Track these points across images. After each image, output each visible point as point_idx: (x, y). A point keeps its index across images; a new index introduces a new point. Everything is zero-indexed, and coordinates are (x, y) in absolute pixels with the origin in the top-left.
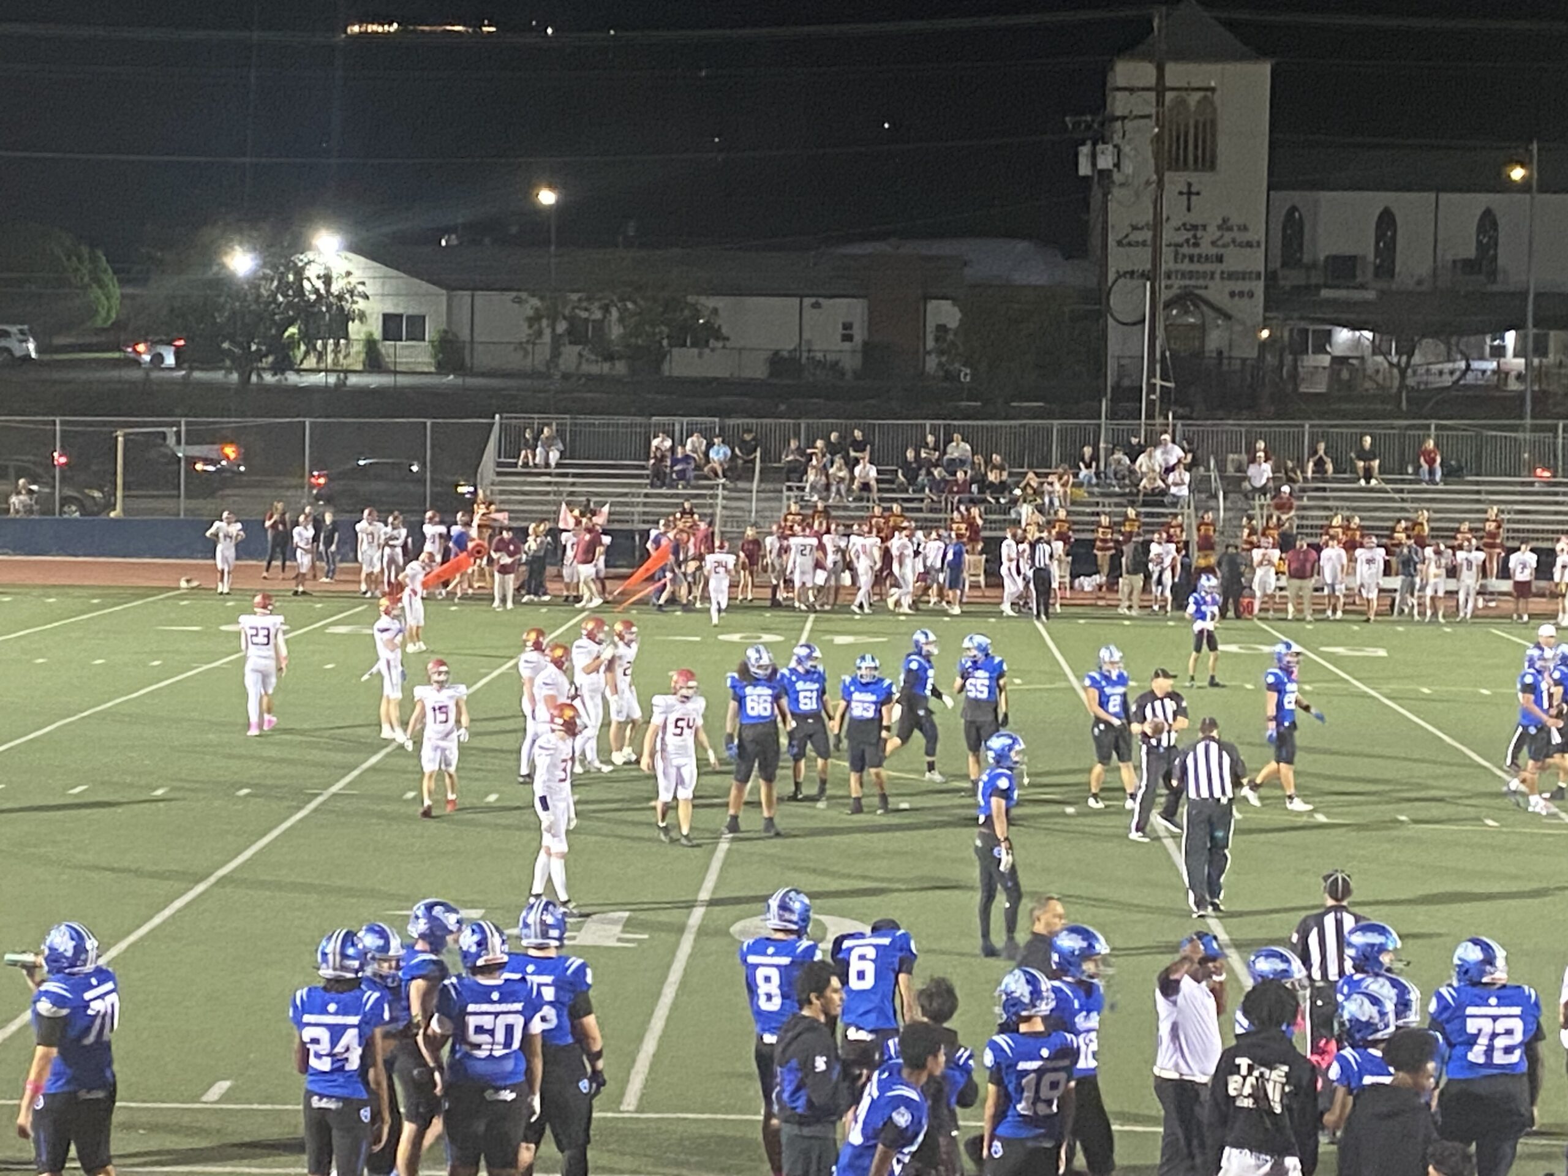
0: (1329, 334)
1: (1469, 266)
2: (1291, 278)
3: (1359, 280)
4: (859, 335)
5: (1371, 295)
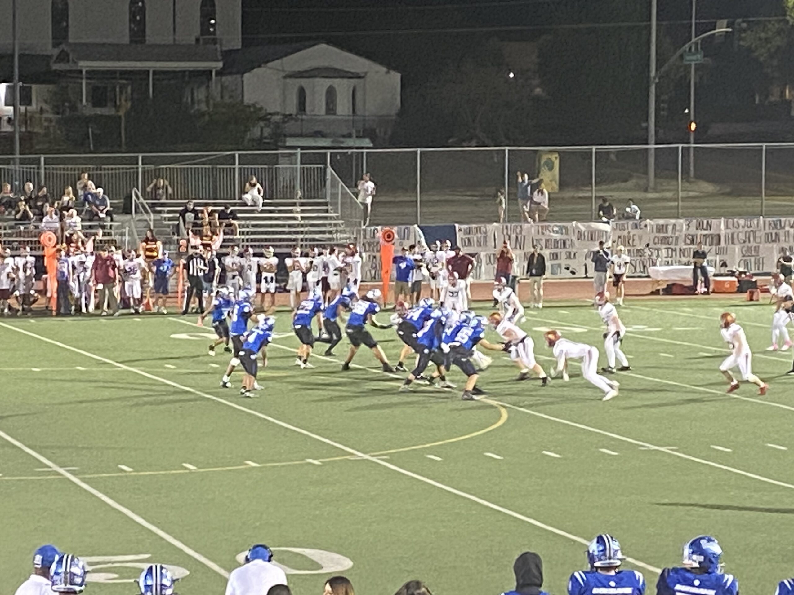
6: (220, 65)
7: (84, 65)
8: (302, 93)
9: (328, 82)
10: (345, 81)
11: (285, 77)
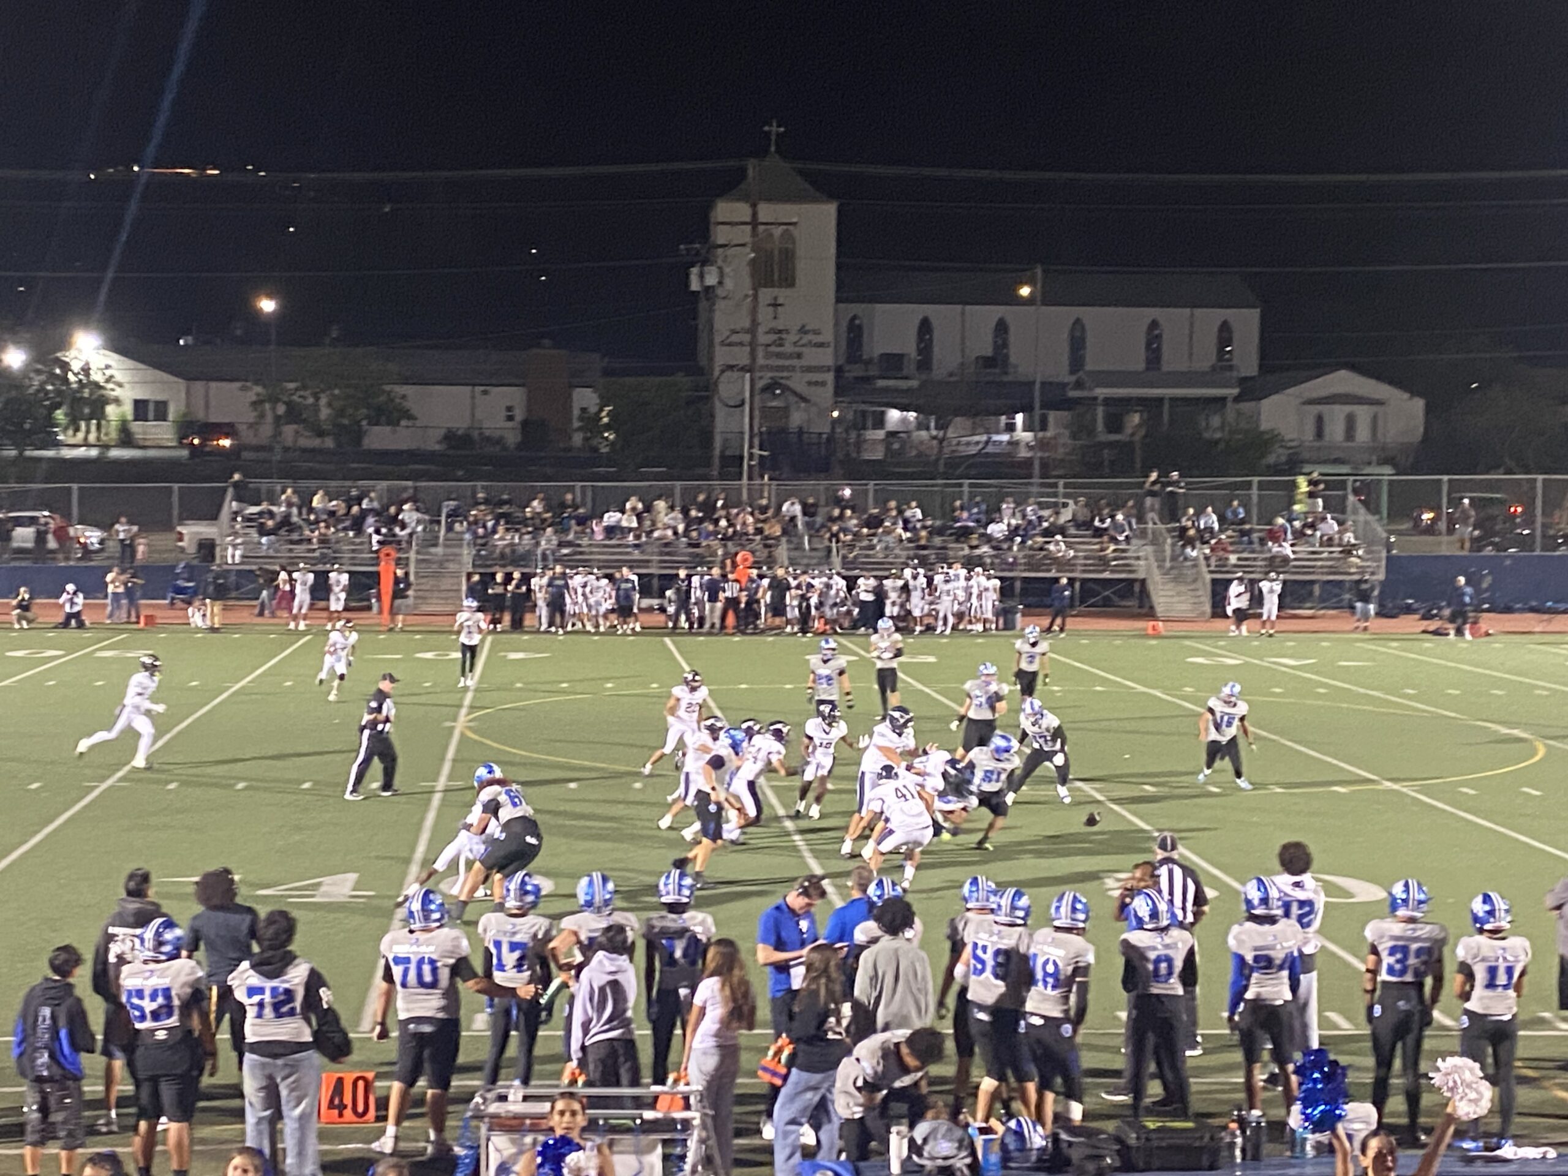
0: (883, 413)
1: (988, 362)
2: (855, 371)
3: (905, 372)
4: (519, 415)
5: (914, 383)
6: (1235, 391)
7: (1101, 392)
8: (1320, 420)
9: (1348, 409)
10: (1365, 407)
11: (1304, 403)
